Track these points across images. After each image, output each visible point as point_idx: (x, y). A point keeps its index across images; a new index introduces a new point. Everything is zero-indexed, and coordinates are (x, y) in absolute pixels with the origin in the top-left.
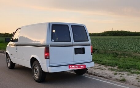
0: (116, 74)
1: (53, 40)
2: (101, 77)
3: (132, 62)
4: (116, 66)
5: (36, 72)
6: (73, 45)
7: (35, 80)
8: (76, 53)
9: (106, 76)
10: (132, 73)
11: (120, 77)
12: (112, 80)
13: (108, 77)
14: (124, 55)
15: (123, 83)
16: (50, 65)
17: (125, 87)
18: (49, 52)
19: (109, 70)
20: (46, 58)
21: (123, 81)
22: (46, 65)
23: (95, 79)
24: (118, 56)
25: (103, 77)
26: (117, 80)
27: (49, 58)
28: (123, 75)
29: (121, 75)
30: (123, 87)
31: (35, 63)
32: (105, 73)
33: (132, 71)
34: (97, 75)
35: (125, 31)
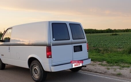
0: (108, 69)
1: (54, 39)
2: (96, 72)
3: (117, 57)
4: (105, 61)
5: (35, 72)
6: (72, 44)
7: (34, 80)
8: (75, 51)
9: (100, 71)
10: (123, 67)
11: (113, 71)
12: (109, 75)
13: (103, 72)
14: (106, 50)
15: (121, 78)
16: (53, 64)
17: (125, 81)
18: (51, 51)
19: (100, 65)
20: (48, 57)
21: (119, 75)
22: (48, 64)
23: (93, 75)
24: (101, 52)
25: (98, 72)
26: (114, 75)
27: (51, 57)
28: (116, 69)
29: (114, 70)
30: (123, 81)
31: (34, 62)
32: (97, 68)
33: (122, 65)
34: (91, 71)
35: (92, 29)
